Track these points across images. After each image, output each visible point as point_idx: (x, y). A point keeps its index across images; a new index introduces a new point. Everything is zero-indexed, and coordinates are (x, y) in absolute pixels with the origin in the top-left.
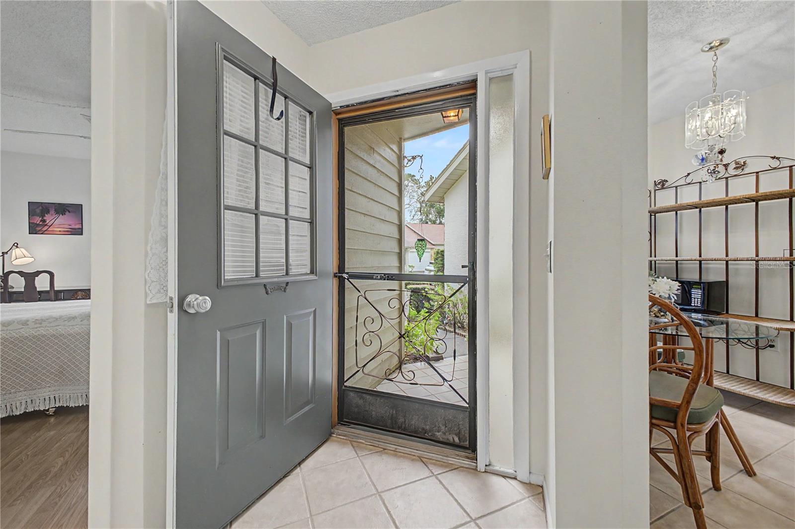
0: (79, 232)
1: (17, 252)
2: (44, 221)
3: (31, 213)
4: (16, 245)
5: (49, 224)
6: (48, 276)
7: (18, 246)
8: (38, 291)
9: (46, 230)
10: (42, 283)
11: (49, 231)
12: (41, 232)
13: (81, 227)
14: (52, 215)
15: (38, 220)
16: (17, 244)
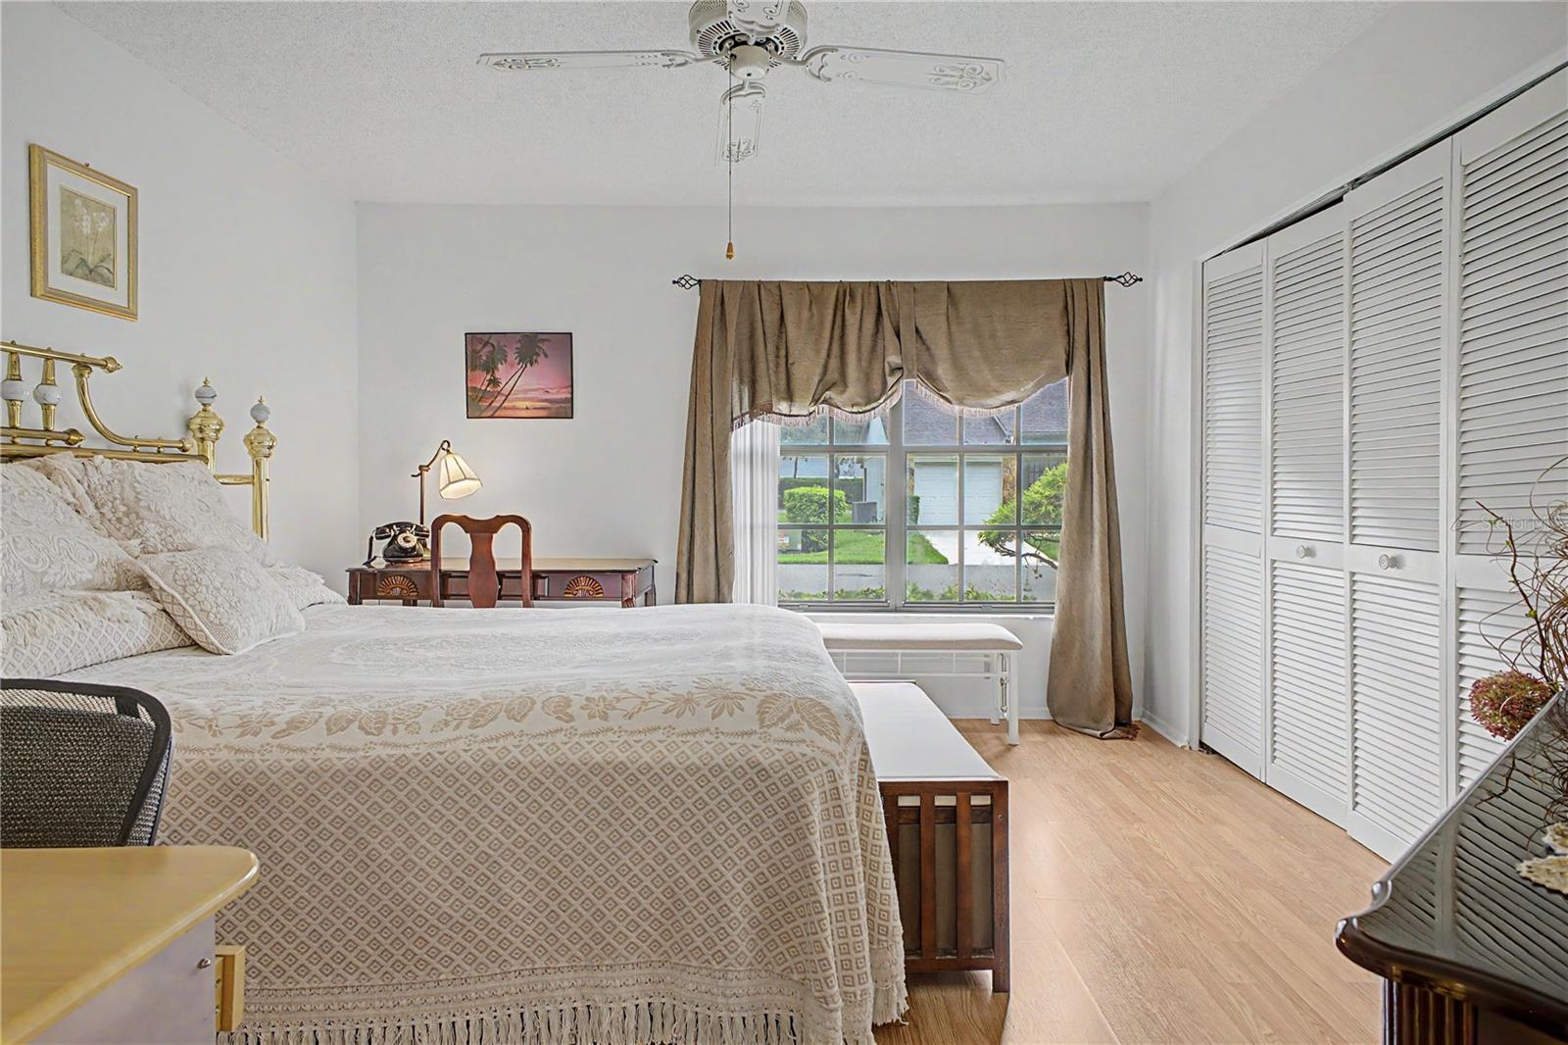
0: (564, 410)
1: (451, 464)
2: (494, 382)
3: (472, 363)
4: (445, 446)
5: (506, 391)
6: (515, 530)
7: (451, 450)
8: (498, 573)
9: (499, 408)
10: (506, 550)
11: (505, 408)
12: (490, 414)
13: (570, 396)
14: (512, 365)
15: (481, 380)
16: (449, 445)
